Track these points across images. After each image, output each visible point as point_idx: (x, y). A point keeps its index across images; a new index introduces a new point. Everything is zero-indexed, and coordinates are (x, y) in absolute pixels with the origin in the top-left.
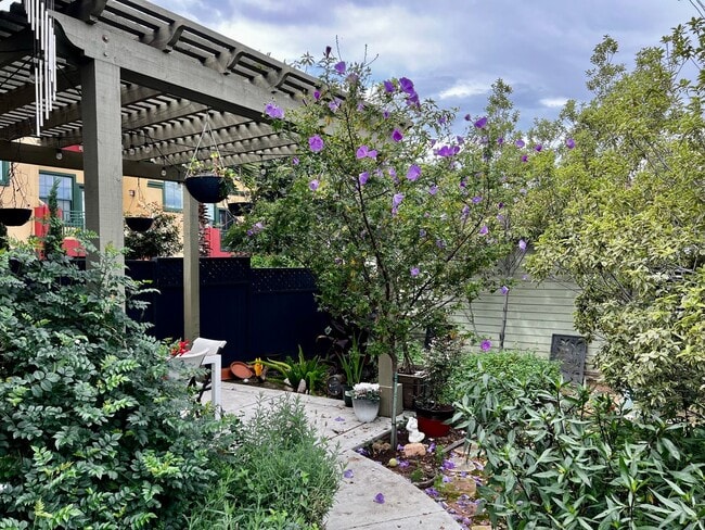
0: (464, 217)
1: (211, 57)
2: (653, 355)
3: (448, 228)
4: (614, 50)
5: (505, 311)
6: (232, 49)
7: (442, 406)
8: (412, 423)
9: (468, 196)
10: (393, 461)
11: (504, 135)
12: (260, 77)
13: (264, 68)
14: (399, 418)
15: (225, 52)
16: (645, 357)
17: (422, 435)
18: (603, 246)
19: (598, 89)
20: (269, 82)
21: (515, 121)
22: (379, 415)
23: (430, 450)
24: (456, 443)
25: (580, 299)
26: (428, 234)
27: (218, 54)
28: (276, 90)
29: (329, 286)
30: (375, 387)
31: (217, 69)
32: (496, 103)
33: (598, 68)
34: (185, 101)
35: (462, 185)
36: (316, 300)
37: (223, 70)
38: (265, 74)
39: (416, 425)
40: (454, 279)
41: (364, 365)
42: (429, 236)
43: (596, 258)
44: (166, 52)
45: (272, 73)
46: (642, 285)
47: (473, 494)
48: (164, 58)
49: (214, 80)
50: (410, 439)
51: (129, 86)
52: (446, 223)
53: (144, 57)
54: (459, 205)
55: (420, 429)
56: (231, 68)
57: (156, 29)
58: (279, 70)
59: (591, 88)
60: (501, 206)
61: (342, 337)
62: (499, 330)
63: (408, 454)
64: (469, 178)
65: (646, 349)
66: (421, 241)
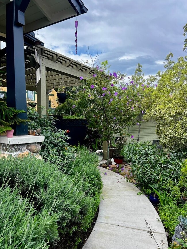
0: (128, 104)
1: (64, 62)
2: (169, 136)
3: (123, 107)
4: (172, 56)
5: (139, 132)
6: (70, 60)
7: (121, 156)
8: (112, 160)
9: (129, 99)
10: (108, 168)
11: (140, 80)
12: (75, 66)
13: (76, 64)
14: (109, 160)
15: (68, 61)
16: (167, 137)
17: (115, 163)
18: (161, 112)
19: (167, 68)
20: (77, 68)
21: (143, 76)
22: (103, 159)
23: (117, 166)
24: (124, 165)
25: (157, 126)
26: (118, 109)
27: (66, 61)
28: (79, 70)
29: (92, 122)
30: (102, 151)
31: (65, 65)
32: (137, 70)
33: (167, 62)
34: (53, 72)
35: (127, 97)
36: (87, 127)
37: (67, 66)
38: (76, 66)
39: (114, 160)
40: (125, 121)
41: (99, 146)
42: (119, 109)
43: (159, 115)
44: (55, 62)
45: (78, 65)
46: (168, 120)
47: (128, 174)
48: (55, 64)
49: (65, 68)
50: (112, 164)
51: (48, 72)
52: (123, 106)
53: (50, 64)
54: (126, 101)
55: (115, 161)
56: (69, 65)
57: (53, 56)
58: (80, 65)
59: (165, 67)
60: (137, 102)
61: (92, 138)
62: (137, 138)
63: (112, 167)
64: (129, 95)
65: (168, 135)
66: (116, 111)
